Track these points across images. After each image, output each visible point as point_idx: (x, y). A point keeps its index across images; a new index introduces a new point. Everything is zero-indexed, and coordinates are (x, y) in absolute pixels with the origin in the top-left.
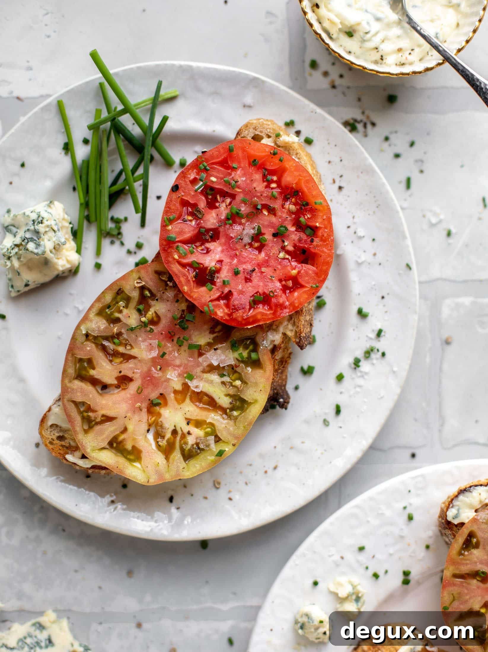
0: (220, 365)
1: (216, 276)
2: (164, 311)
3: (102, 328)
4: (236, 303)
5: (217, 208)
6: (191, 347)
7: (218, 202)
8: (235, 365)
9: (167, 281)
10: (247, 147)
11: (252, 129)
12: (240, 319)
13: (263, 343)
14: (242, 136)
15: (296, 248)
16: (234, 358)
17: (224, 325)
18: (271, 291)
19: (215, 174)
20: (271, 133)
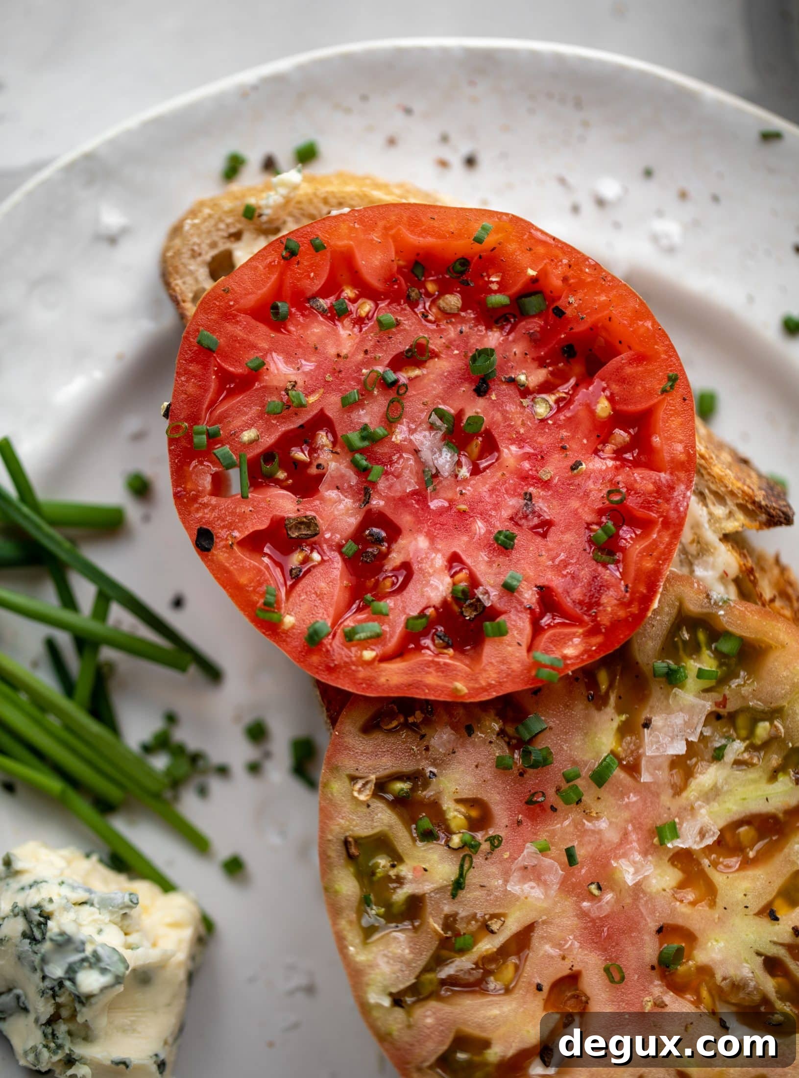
0: (690, 739)
1: (481, 597)
2: (470, 779)
3: (407, 951)
4: (577, 593)
5: (320, 478)
6: (600, 778)
7: (307, 465)
8: (717, 704)
9: (406, 720)
10: (232, 303)
11: (192, 262)
12: (622, 614)
13: (712, 602)
14: (191, 295)
15: (548, 361)
16: (698, 696)
17: (607, 662)
18: (609, 493)
19: (237, 422)
20: (233, 224)
